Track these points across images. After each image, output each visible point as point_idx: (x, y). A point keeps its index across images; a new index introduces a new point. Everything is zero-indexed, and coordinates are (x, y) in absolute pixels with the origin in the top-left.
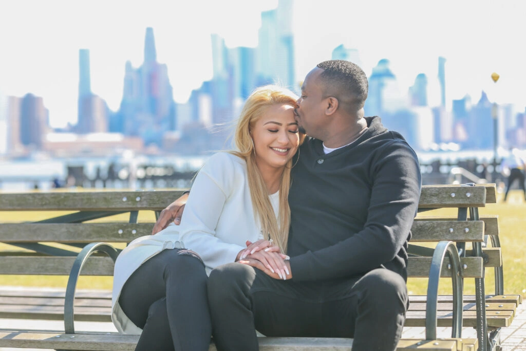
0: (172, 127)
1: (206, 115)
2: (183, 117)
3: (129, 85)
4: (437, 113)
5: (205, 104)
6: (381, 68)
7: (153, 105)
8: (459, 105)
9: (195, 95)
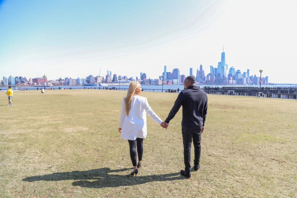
0: (204, 81)
1: (209, 79)
2: (206, 79)
3: (197, 74)
4: (247, 79)
5: (209, 77)
6: (238, 72)
7: (201, 77)
8: (251, 77)
9: (208, 75)
